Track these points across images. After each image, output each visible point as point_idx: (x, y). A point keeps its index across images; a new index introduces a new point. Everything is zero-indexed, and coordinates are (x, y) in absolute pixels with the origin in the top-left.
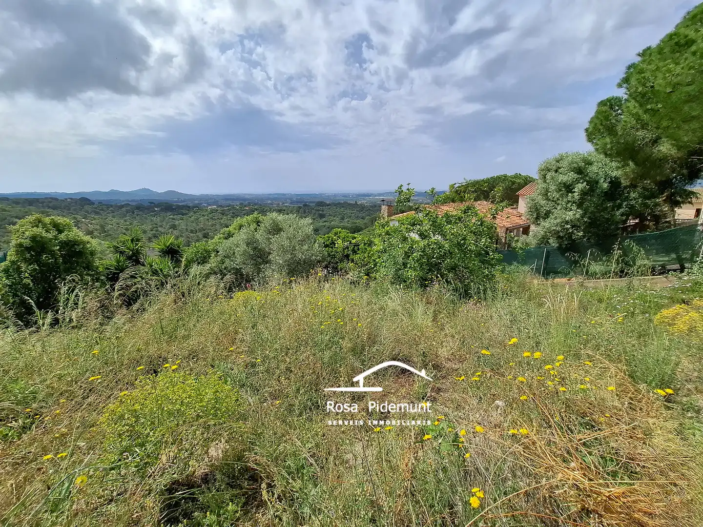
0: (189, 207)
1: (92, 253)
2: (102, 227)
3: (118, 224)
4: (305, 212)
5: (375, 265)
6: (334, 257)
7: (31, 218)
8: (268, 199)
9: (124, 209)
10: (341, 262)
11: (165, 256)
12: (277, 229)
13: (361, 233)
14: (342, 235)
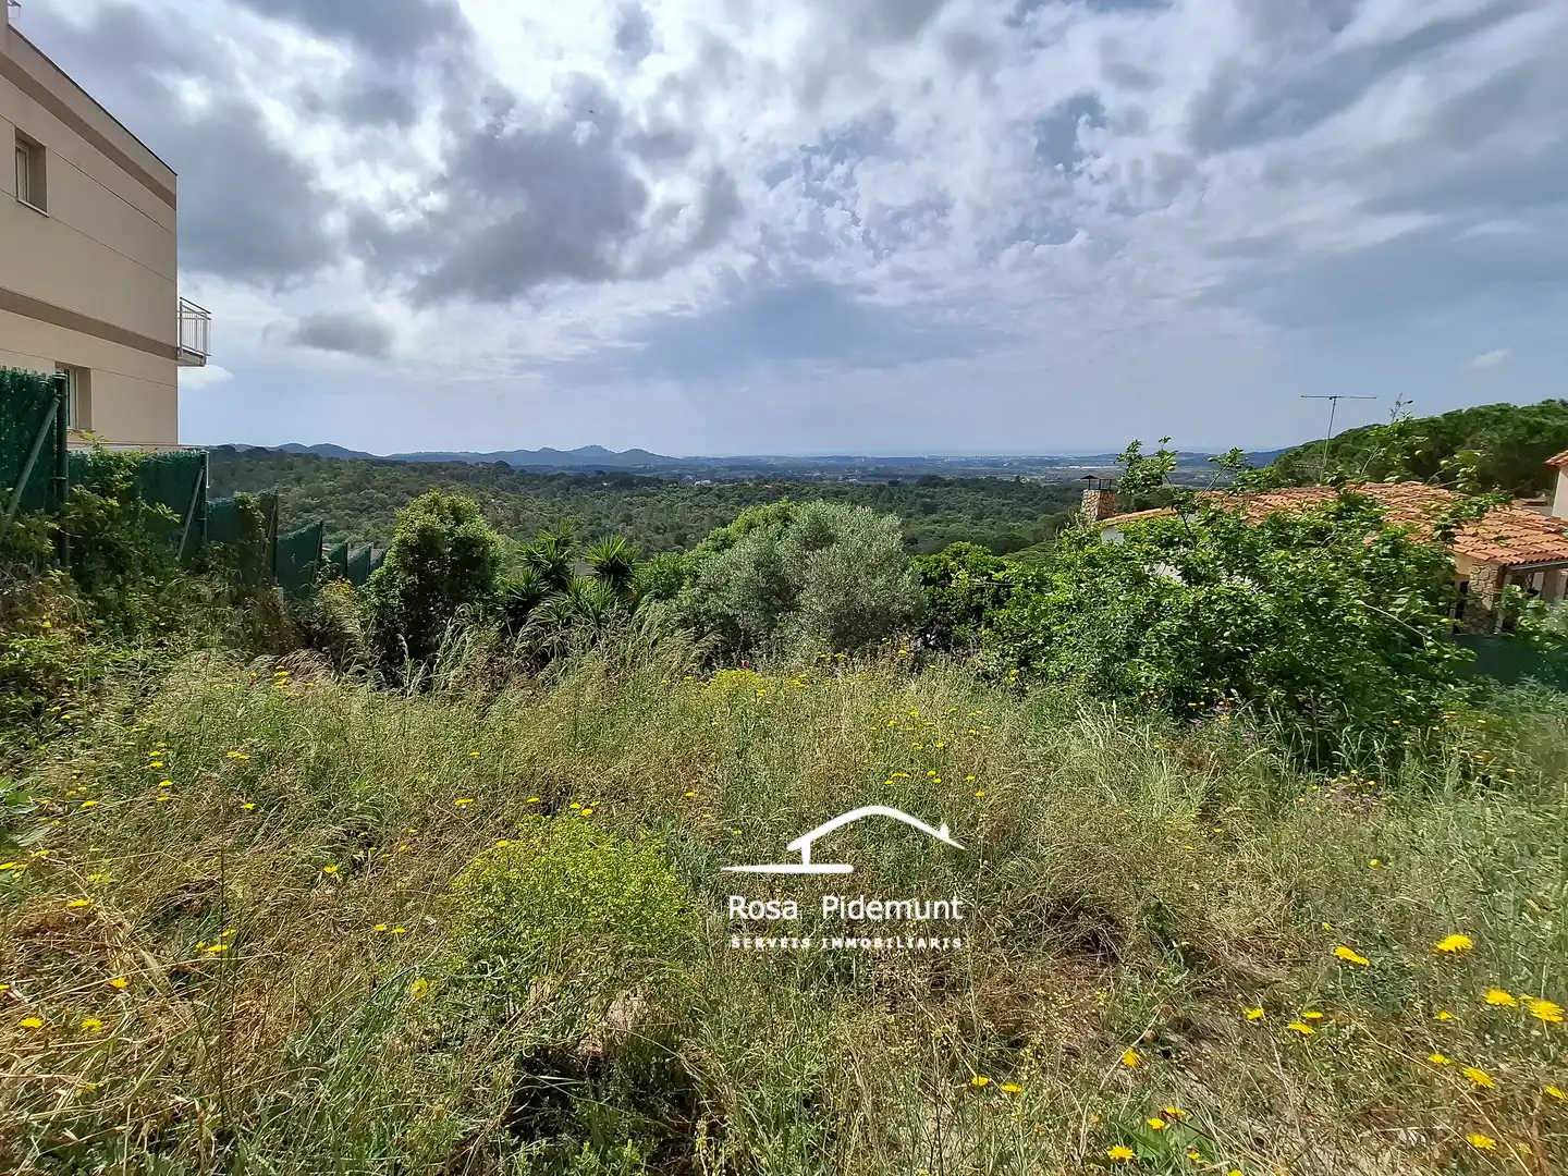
0: (661, 481)
1: (494, 562)
2: (517, 513)
3: (541, 509)
4: (891, 498)
5: (1048, 640)
6: (945, 608)
7: (426, 498)
8: (816, 467)
9: (555, 483)
10: (960, 623)
11: (604, 577)
12: (820, 537)
13: (1021, 553)
14: (971, 558)
